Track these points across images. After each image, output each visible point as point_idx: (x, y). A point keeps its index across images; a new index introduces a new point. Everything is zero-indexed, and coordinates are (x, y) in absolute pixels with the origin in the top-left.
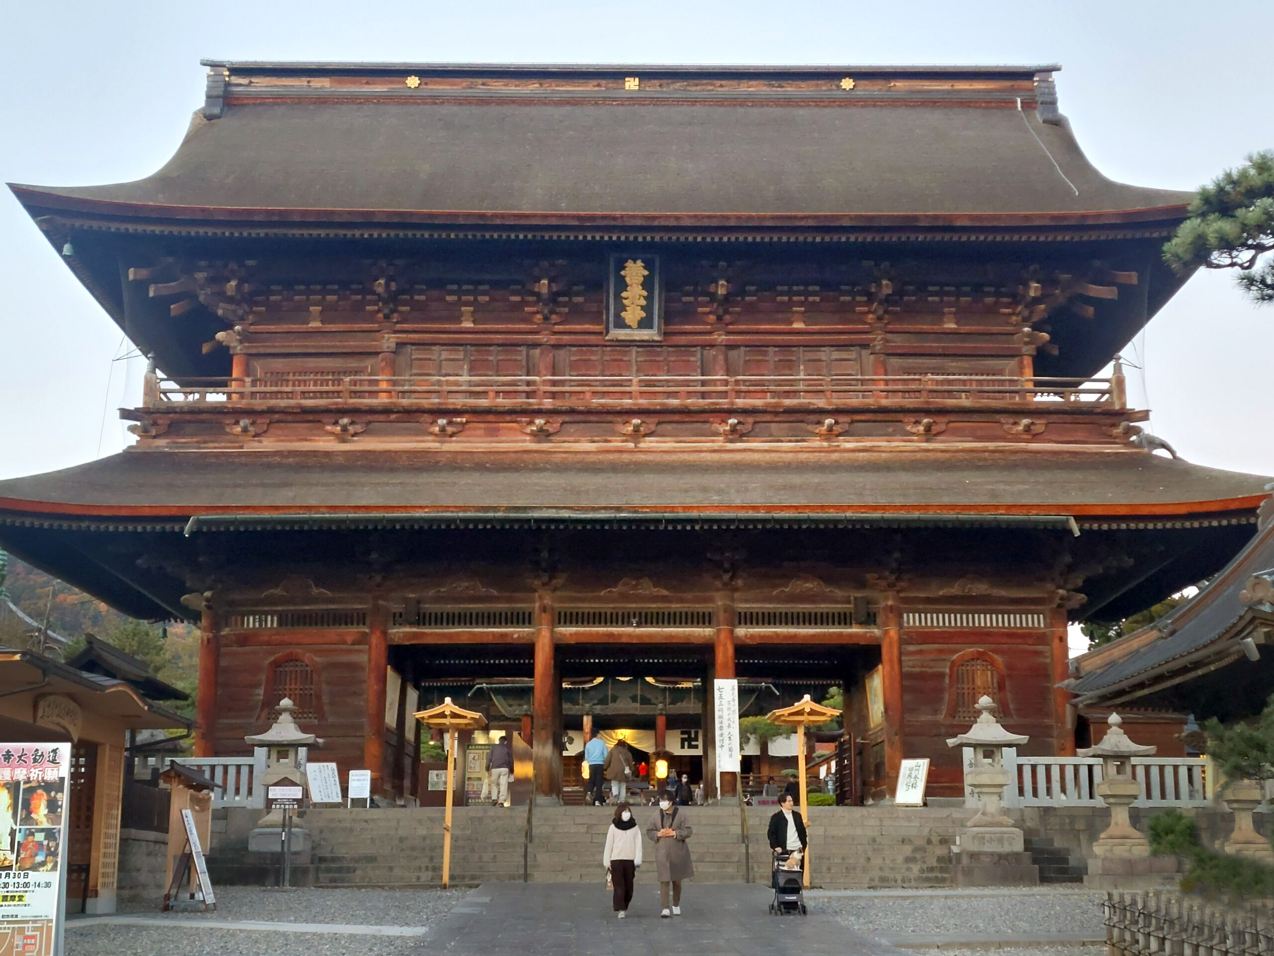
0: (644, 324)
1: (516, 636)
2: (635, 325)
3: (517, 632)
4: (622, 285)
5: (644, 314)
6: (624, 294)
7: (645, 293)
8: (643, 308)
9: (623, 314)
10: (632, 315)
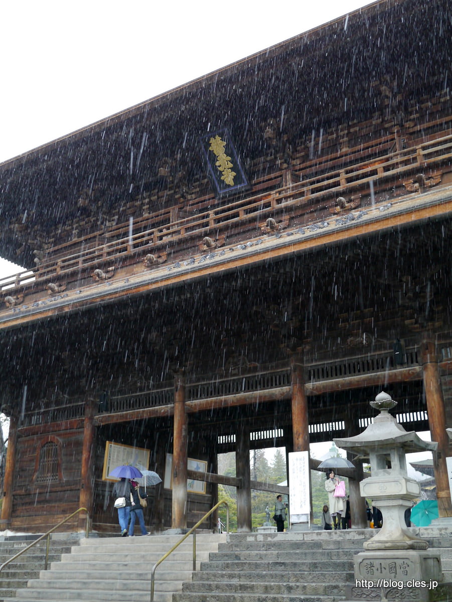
0: (237, 180)
1: (162, 411)
2: (232, 183)
3: (162, 409)
4: (213, 158)
5: (234, 174)
6: (217, 164)
7: (229, 158)
8: (233, 169)
9: (222, 178)
10: (229, 177)
